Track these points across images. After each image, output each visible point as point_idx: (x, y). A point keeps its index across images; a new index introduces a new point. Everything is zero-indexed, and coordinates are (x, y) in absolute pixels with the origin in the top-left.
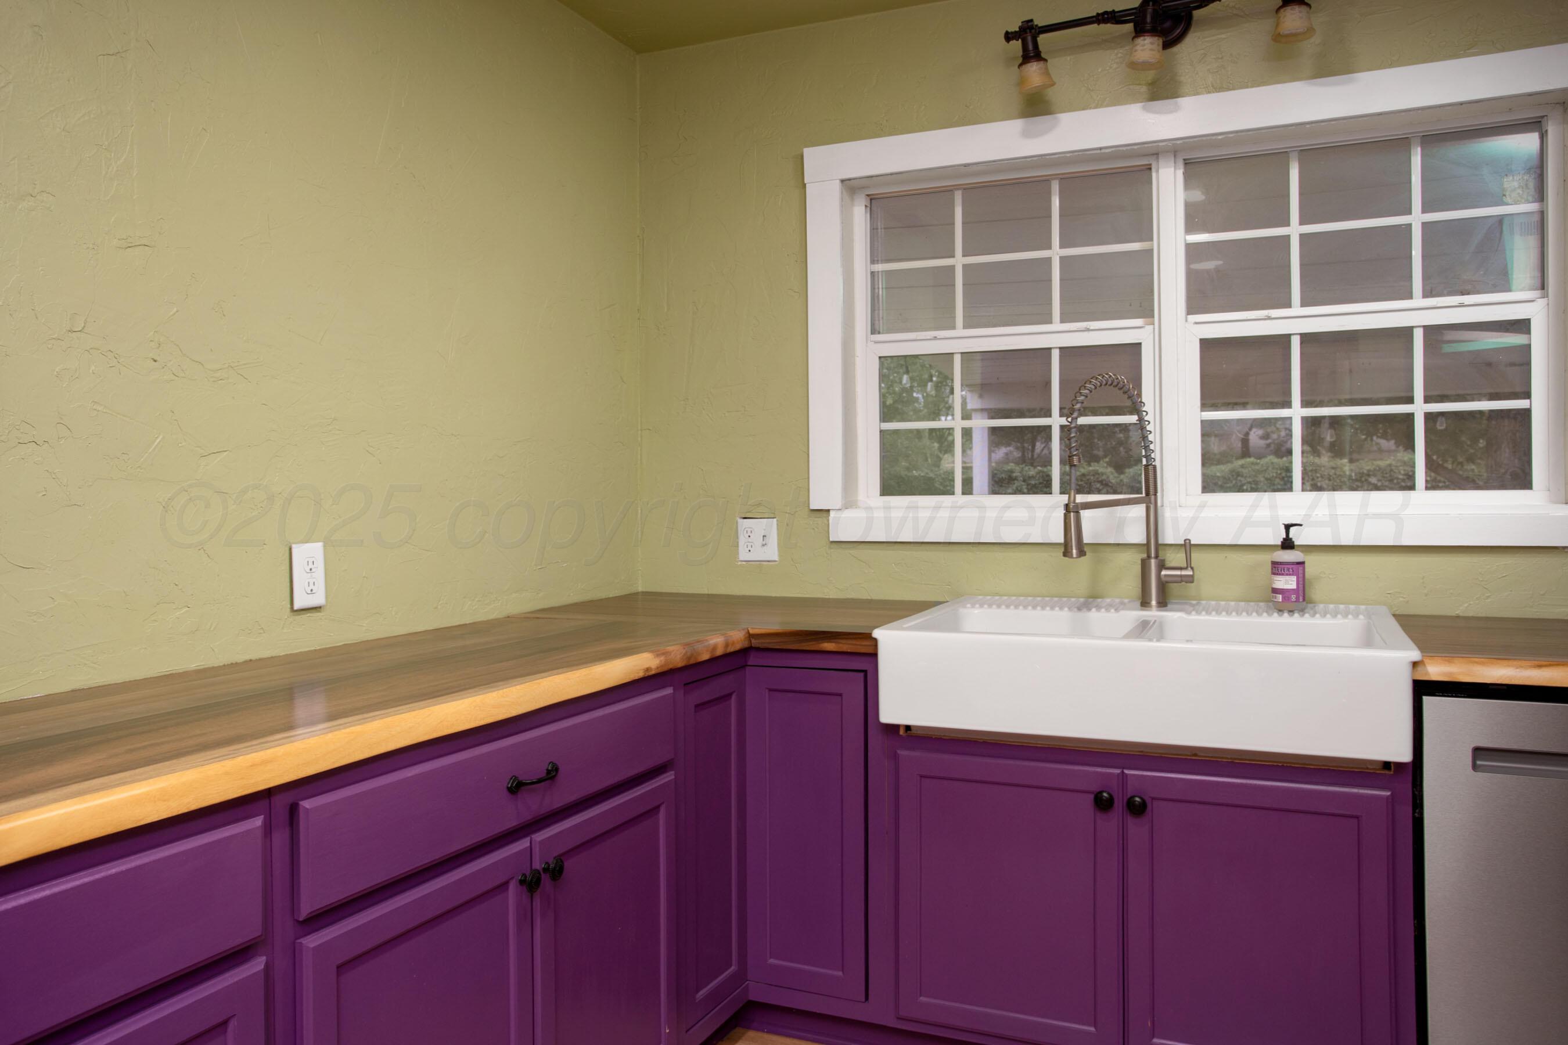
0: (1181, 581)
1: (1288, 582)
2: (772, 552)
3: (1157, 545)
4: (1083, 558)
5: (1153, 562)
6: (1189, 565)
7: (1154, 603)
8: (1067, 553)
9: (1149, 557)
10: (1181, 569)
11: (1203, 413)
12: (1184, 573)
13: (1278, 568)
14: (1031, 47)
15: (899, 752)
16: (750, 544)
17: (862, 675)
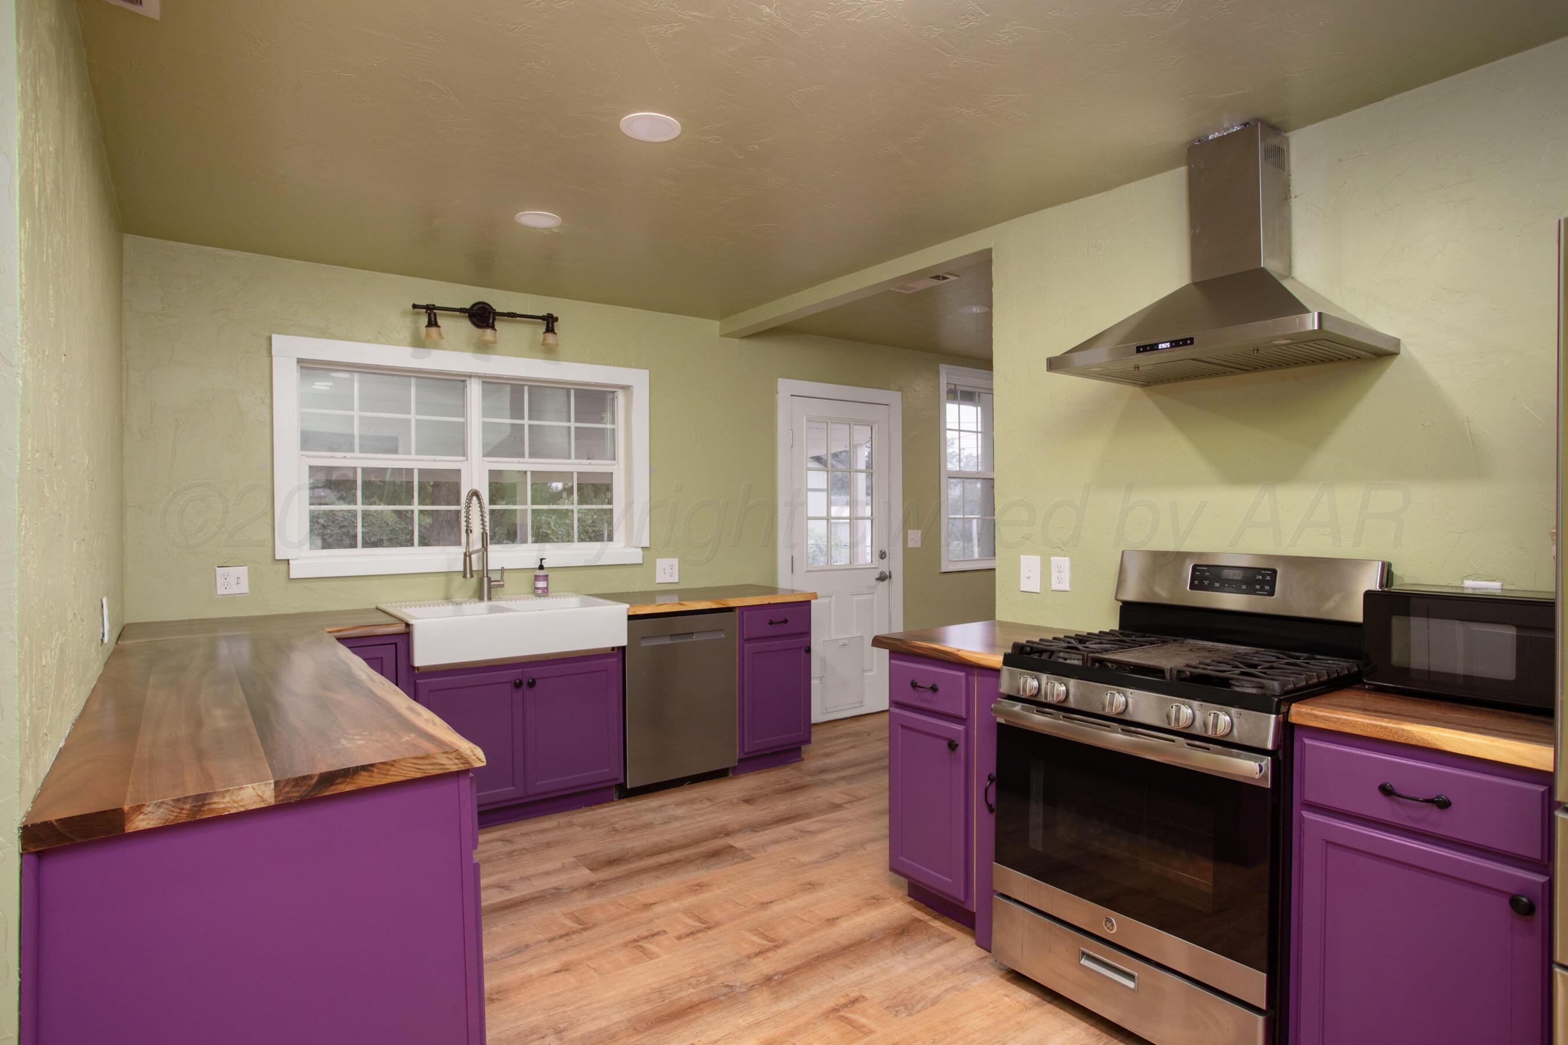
0: (497, 587)
1: (541, 584)
2: (244, 588)
3: (487, 570)
4: (472, 579)
5: (486, 579)
6: (502, 580)
7: (486, 598)
8: (465, 576)
9: (484, 576)
10: (499, 581)
11: (491, 506)
12: (500, 583)
13: (537, 578)
14: (433, 319)
15: (417, 681)
16: (226, 584)
17: (394, 645)
